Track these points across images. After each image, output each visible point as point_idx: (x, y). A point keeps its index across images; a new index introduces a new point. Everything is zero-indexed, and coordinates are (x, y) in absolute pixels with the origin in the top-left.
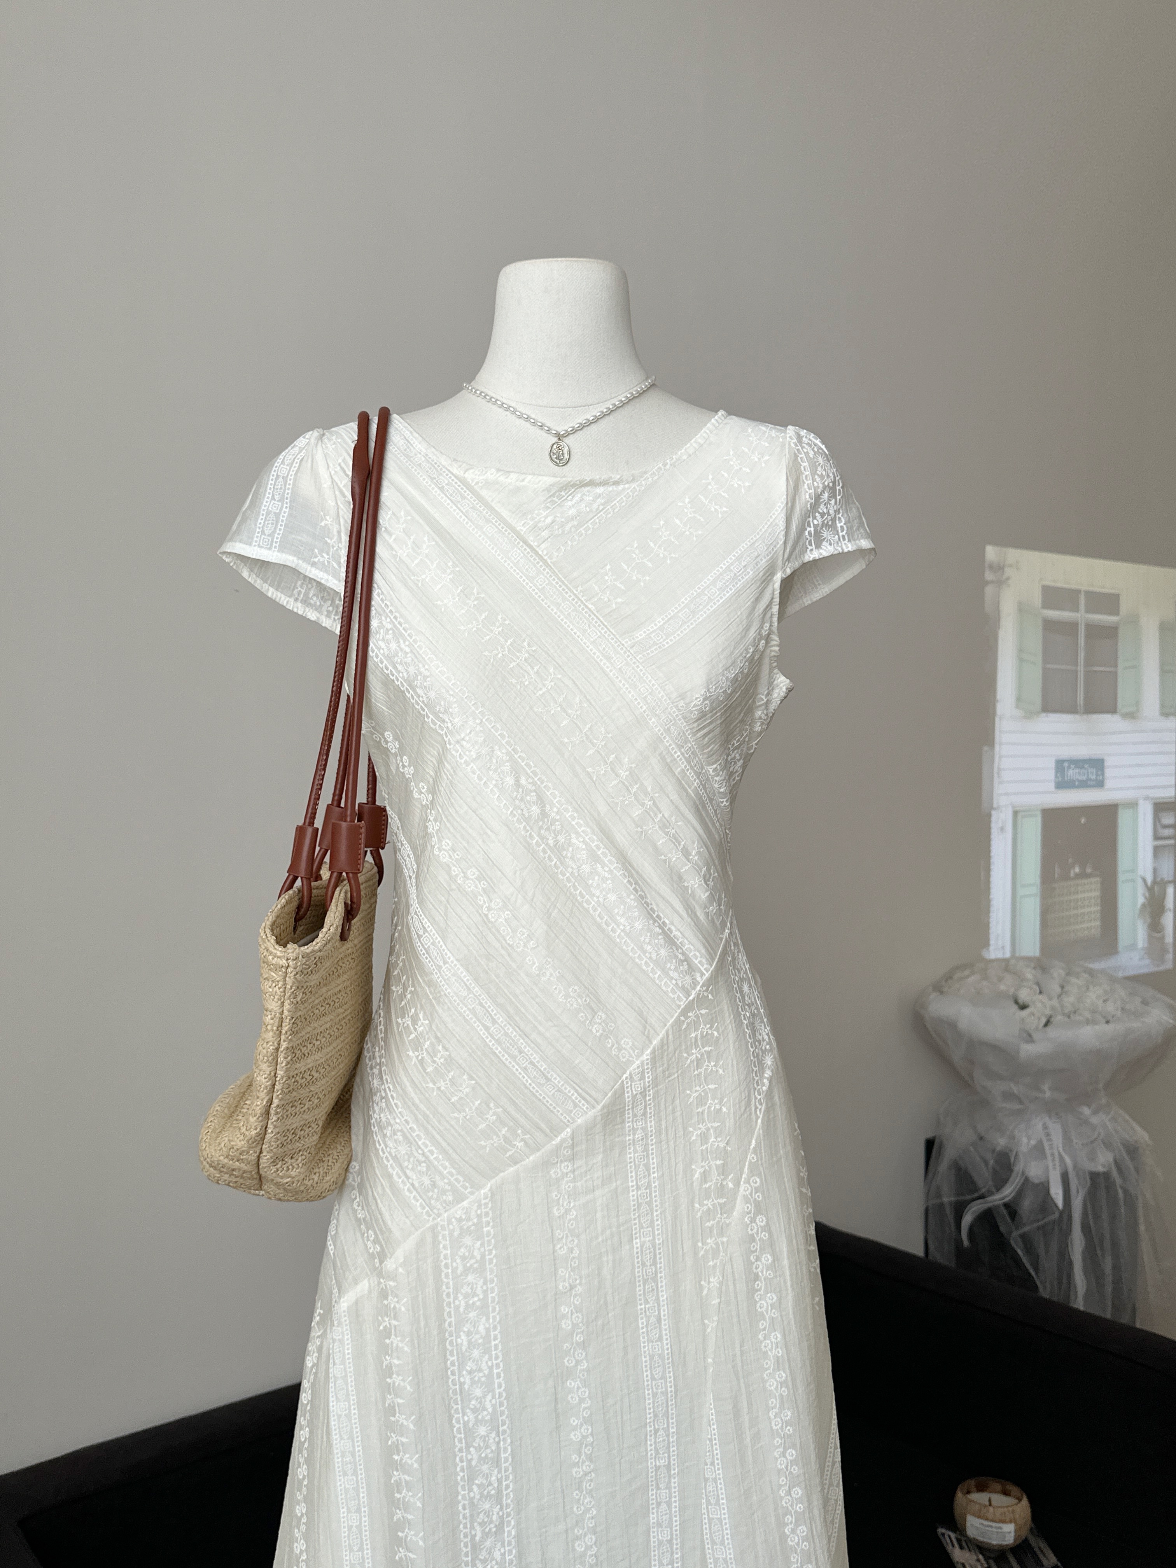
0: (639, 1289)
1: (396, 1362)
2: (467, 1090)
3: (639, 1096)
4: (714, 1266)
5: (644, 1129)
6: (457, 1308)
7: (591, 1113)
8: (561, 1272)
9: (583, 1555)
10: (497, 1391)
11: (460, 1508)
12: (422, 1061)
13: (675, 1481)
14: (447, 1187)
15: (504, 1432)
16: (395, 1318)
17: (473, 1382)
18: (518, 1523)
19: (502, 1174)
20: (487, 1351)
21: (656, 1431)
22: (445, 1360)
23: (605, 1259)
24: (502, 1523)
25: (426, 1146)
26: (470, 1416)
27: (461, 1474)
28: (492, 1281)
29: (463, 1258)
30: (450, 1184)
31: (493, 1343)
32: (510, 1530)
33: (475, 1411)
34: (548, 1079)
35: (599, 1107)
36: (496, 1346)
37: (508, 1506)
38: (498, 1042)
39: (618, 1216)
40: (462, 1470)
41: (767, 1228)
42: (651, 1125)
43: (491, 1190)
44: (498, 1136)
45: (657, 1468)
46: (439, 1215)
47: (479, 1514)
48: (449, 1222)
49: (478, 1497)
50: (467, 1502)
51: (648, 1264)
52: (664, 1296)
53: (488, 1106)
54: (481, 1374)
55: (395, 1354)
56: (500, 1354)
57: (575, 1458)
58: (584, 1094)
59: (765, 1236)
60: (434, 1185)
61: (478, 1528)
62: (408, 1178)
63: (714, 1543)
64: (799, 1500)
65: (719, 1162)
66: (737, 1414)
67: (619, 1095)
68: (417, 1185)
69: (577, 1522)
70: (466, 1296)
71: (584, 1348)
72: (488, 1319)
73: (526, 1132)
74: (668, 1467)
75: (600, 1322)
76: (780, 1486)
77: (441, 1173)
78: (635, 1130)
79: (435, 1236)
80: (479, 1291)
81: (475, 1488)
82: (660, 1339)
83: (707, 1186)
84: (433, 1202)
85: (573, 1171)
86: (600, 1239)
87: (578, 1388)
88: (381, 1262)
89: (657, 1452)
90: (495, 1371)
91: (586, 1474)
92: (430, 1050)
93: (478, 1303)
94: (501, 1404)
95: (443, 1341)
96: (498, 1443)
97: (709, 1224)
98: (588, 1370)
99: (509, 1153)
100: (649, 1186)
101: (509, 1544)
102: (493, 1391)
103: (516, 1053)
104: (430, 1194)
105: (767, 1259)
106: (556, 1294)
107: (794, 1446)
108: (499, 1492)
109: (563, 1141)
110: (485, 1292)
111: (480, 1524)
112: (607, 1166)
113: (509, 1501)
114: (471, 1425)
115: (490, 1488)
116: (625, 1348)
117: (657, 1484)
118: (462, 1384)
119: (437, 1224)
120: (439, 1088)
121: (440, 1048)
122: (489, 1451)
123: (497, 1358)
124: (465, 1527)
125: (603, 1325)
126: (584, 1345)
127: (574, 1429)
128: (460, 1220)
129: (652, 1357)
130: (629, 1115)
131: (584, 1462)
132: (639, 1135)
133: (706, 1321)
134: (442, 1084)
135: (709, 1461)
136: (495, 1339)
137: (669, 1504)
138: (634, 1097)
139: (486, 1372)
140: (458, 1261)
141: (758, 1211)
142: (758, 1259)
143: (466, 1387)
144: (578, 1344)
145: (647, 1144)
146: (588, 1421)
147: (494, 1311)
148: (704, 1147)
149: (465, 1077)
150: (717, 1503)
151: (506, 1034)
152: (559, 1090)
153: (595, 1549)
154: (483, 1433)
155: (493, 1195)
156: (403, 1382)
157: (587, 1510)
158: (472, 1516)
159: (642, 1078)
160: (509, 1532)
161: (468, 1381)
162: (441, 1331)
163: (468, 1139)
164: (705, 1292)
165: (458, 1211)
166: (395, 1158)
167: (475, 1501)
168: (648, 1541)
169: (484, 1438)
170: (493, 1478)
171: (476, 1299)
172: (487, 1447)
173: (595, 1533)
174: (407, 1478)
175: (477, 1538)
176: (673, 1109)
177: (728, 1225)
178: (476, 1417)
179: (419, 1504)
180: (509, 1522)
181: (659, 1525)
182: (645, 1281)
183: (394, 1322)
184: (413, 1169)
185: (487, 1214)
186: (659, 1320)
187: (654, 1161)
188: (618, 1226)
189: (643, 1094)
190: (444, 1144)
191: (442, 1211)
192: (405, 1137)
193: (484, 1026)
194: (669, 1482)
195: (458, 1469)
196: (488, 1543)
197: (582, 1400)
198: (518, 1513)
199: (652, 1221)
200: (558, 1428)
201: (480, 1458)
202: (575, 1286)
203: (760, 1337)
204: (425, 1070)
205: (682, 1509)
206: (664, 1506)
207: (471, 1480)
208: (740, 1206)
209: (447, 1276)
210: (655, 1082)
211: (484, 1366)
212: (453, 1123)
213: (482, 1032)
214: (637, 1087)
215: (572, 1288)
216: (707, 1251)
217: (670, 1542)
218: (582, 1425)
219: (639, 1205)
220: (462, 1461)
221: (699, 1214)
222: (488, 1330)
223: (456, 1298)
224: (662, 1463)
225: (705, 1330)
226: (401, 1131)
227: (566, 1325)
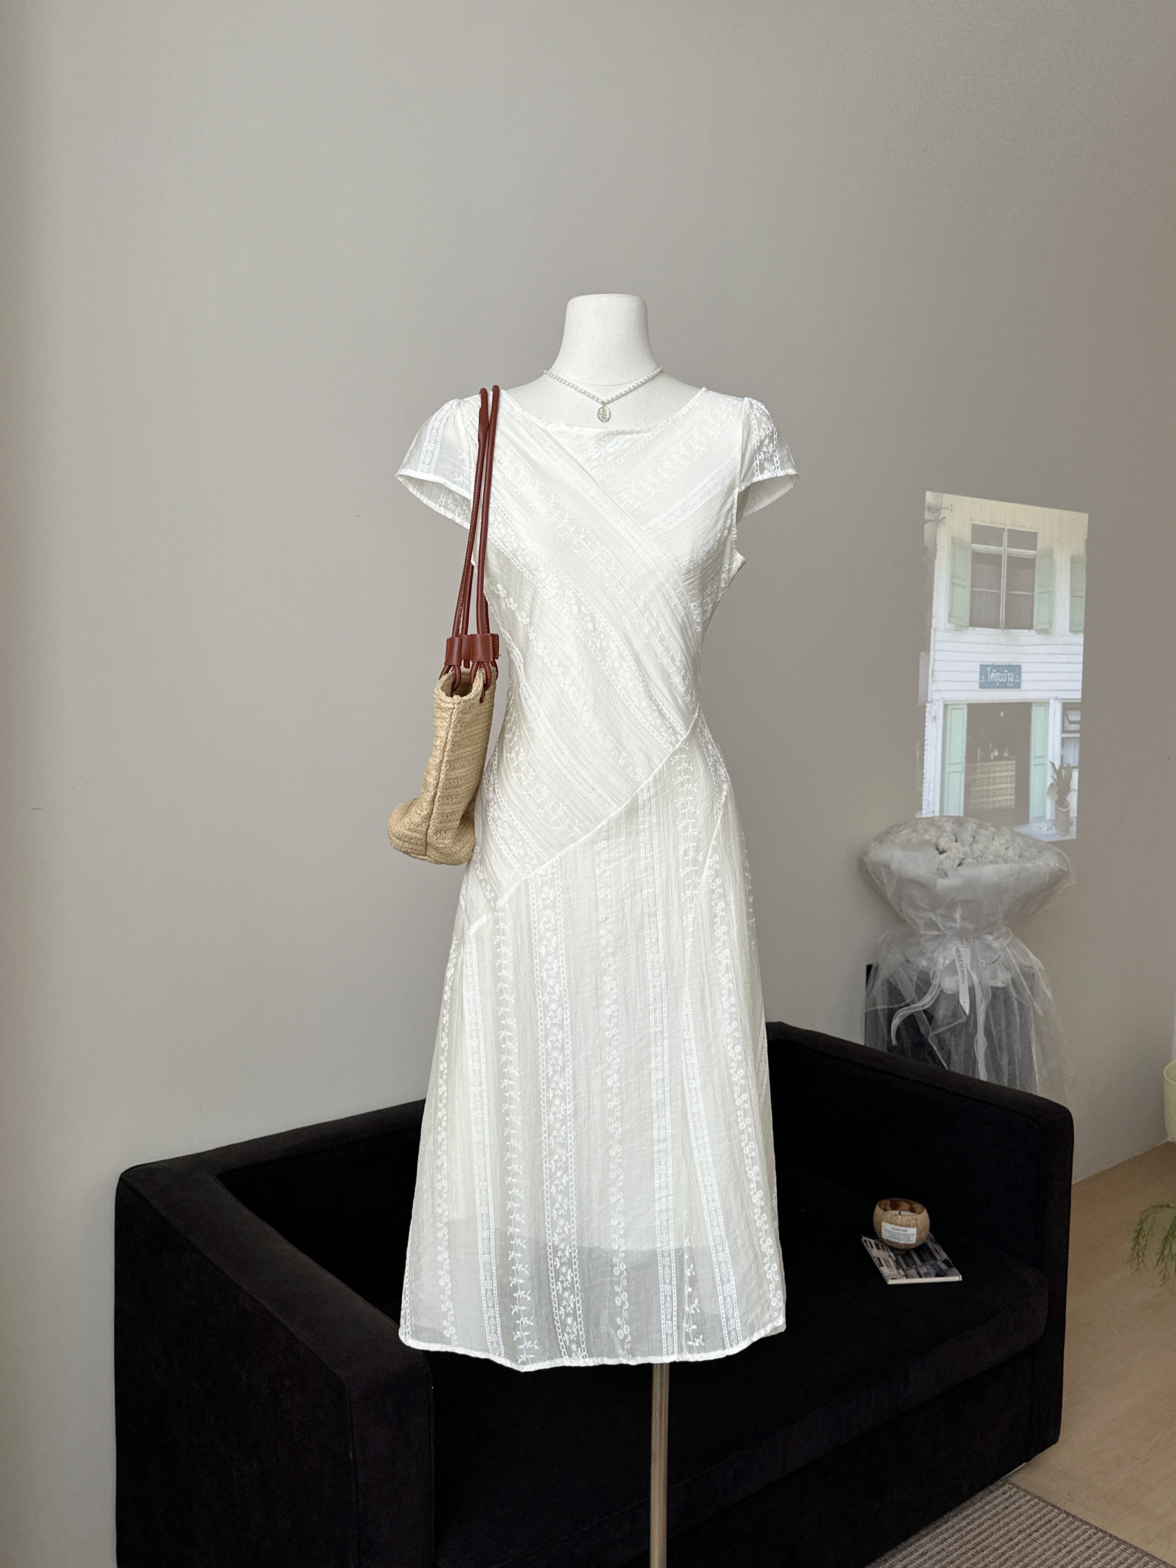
0: (646, 920)
1: (504, 962)
2: (547, 796)
3: (647, 801)
4: (691, 908)
5: (650, 822)
6: (539, 930)
7: (619, 810)
8: (601, 909)
9: (611, 1088)
10: (562, 982)
11: (540, 1055)
12: (520, 779)
13: (666, 1042)
14: (534, 856)
15: (566, 1008)
16: (503, 935)
17: (548, 976)
18: (574, 1066)
19: (566, 848)
20: (556, 957)
21: (655, 1009)
22: (533, 962)
23: (626, 901)
24: (564, 1065)
25: (522, 830)
26: (547, 998)
27: (541, 1033)
28: (560, 914)
29: (543, 900)
30: (535, 853)
31: (560, 952)
32: (569, 1071)
33: (549, 994)
34: (594, 789)
35: (624, 806)
36: (562, 954)
37: (568, 1055)
38: (565, 766)
39: (634, 875)
40: (542, 1030)
41: (722, 886)
42: (654, 820)
43: (560, 858)
44: (564, 824)
45: (656, 1033)
46: (529, 873)
47: (551, 1059)
48: (535, 877)
49: (550, 1048)
50: (544, 1051)
51: (651, 905)
52: (660, 926)
53: (558, 805)
54: (553, 972)
55: (503, 957)
56: (564, 959)
57: (607, 1025)
58: (616, 799)
59: (721, 890)
60: (526, 854)
61: (550, 1068)
62: (511, 850)
63: (689, 1079)
64: (739, 1054)
65: (694, 844)
66: (703, 999)
67: (636, 799)
68: (516, 854)
69: (609, 1066)
70: (545, 923)
71: (613, 956)
72: (557, 937)
73: (580, 821)
74: (662, 1032)
75: (623, 940)
76: (728, 1044)
77: (530, 847)
78: (644, 822)
79: (527, 886)
80: (552, 920)
81: (549, 1043)
82: (658, 952)
83: (687, 858)
84: (526, 865)
85: (608, 847)
86: (624, 889)
87: (610, 981)
88: (495, 903)
89: (656, 1023)
90: (561, 970)
91: (614, 1036)
92: (525, 772)
93: (552, 928)
94: (565, 991)
95: (531, 950)
96: (563, 1014)
97: (688, 882)
98: (616, 970)
99: (571, 835)
100: (652, 857)
101: (569, 1079)
102: (560, 982)
103: (575, 774)
104: (524, 860)
105: (722, 904)
106: (597, 923)
107: (736, 1020)
108: (563, 1046)
109: (603, 826)
110: (556, 920)
111: (551, 1065)
112: (628, 843)
113: (568, 1052)
114: (547, 1003)
115: (558, 1043)
116: (637, 957)
117: (656, 1044)
118: (542, 977)
119: (528, 879)
120: (530, 795)
121: (531, 770)
122: (557, 1019)
123: (562, 961)
124: (543, 1067)
125: (625, 942)
126: (613, 954)
127: (607, 1007)
128: (542, 876)
129: (653, 963)
130: (641, 812)
131: (612, 1028)
132: (647, 825)
133: (685, 942)
134: (531, 792)
135: (686, 1029)
136: (562, 949)
137: (662, 1056)
138: (644, 801)
139: (556, 970)
140: (540, 901)
141: (717, 876)
142: (716, 904)
143: (544, 979)
144: (610, 953)
145: (651, 831)
146: (615, 1002)
147: (561, 933)
148: (685, 835)
149: (545, 788)
150: (691, 1054)
151: (570, 762)
152: (600, 796)
153: (619, 1084)
154: (554, 1008)
155: (561, 861)
156: (508, 974)
157: (615, 1059)
158: (547, 1059)
159: (649, 791)
160: (568, 1071)
161: (546, 976)
162: (531, 944)
163: (547, 826)
164: (685, 923)
165: (540, 871)
166: (503, 838)
167: (549, 1051)
168: (650, 1079)
169: (555, 1011)
170: (560, 1037)
171: (550, 925)
172: (556, 1017)
173: (619, 1073)
174: (510, 1034)
175: (550, 1074)
176: (667, 810)
177: (699, 883)
178: (550, 998)
179: (516, 1050)
180: (568, 1065)
181: (656, 1069)
182: (650, 916)
183: (503, 938)
184: (514, 845)
185: (557, 872)
186: (658, 940)
187: (655, 842)
188: (634, 881)
189: (649, 800)
190: (532, 829)
191: (531, 870)
192: (509, 825)
193: (557, 756)
194: (663, 1042)
195: (539, 1030)
196: (556, 1078)
197: (612, 989)
198: (574, 1059)
199: (654, 880)
200: (598, 1006)
201: (552, 1024)
202: (609, 918)
203: (717, 952)
204: (521, 784)
205: (670, 1059)
206: (659, 1058)
207: (547, 1037)
208: (706, 872)
209: (534, 910)
210: (656, 794)
211: (555, 966)
212: (537, 816)
213: (556, 761)
214: (646, 796)
215: (607, 918)
216: (686, 899)
217: (663, 1079)
218: (611, 1004)
219: (647, 869)
220: (541, 1025)
221: (682, 876)
222: (557, 944)
223: (539, 924)
224: (659, 1029)
225: (684, 947)
226: (507, 822)
227: (603, 942)
